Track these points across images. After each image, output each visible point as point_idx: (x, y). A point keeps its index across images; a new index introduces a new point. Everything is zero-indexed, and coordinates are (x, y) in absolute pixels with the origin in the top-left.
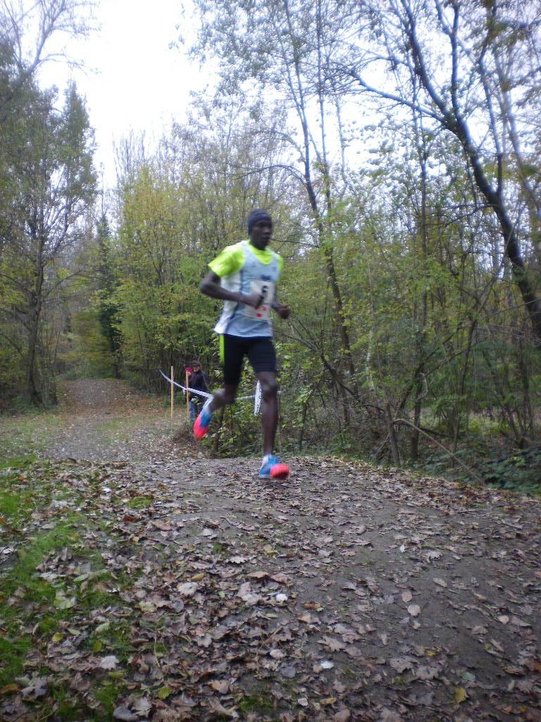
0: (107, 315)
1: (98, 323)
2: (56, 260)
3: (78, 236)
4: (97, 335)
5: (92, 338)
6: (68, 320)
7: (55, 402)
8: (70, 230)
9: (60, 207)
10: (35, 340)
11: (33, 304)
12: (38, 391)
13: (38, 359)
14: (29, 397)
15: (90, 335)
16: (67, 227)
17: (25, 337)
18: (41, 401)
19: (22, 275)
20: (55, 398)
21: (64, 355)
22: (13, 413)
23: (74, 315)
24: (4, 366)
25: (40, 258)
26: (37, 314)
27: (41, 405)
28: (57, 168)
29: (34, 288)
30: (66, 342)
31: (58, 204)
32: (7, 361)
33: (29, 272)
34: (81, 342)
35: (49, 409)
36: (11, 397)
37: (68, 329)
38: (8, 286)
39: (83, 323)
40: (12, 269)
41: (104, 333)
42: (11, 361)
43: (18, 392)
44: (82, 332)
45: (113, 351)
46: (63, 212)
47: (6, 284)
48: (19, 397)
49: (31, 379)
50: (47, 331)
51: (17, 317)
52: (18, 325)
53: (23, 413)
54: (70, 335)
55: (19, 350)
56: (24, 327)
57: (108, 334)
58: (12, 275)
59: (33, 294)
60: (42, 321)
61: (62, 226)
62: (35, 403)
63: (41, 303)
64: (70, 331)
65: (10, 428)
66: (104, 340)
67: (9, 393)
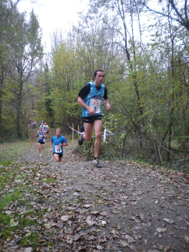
0: (48, 103)
1: (45, 106)
2: (28, 81)
3: (36, 71)
4: (44, 110)
5: (42, 112)
6: (33, 105)
7: (27, 137)
8: (33, 69)
9: (29, 60)
10: (19, 113)
11: (18, 99)
12: (20, 133)
13: (21, 120)
14: (17, 135)
15: (42, 111)
16: (32, 68)
17: (15, 111)
18: (22, 137)
19: (14, 87)
20: (28, 136)
21: (32, 118)
22: (11, 141)
23: (35, 103)
24: (7, 123)
25: (21, 80)
26: (20, 102)
27: (22, 138)
28: (27, 44)
29: (19, 92)
30: (33, 113)
31: (28, 59)
32: (9, 121)
33: (16, 86)
34: (38, 113)
35: (25, 140)
36: (10, 135)
37: (33, 108)
38: (9, 92)
39: (39, 106)
40: (10, 85)
41: (47, 110)
42: (10, 121)
43: (13, 133)
44: (38, 109)
45: (51, 117)
46: (30, 62)
47: (7, 90)
48: (13, 135)
49: (18, 128)
50: (24, 109)
51: (12, 104)
52: (12, 107)
53: (14, 141)
54: (34, 111)
55: (13, 117)
56: (15, 108)
57: (49, 110)
58: (10, 87)
59: (18, 95)
60: (22, 105)
61: (30, 68)
62: (19, 138)
63: (21, 98)
64: (34, 109)
65: (9, 148)
66: (47, 112)
67: (9, 134)
